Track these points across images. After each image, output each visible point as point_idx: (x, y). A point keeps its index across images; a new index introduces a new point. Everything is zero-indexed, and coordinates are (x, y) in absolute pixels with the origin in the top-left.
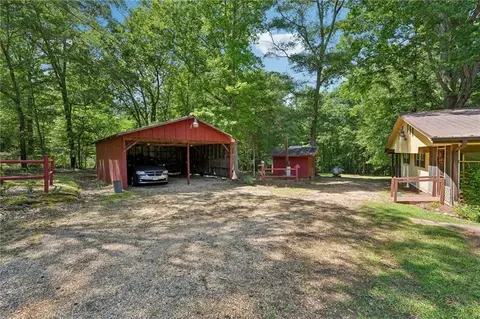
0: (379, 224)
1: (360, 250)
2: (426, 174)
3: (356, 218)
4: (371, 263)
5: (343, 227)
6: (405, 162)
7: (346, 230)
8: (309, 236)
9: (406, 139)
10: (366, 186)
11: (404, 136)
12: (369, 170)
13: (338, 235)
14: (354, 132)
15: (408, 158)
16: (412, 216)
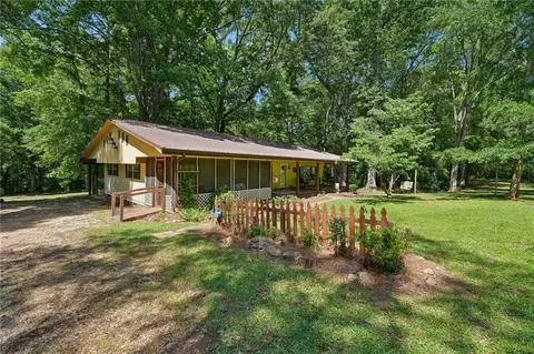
0: (133, 254)
1: (153, 298)
2: (143, 185)
3: (98, 256)
4: (183, 306)
5: (95, 279)
6: (110, 173)
7: (103, 282)
8: (48, 330)
9: (117, 148)
10: (64, 208)
11: (114, 144)
12: (54, 186)
13: (101, 296)
14: (16, 130)
15: (114, 169)
16: (153, 232)
